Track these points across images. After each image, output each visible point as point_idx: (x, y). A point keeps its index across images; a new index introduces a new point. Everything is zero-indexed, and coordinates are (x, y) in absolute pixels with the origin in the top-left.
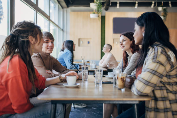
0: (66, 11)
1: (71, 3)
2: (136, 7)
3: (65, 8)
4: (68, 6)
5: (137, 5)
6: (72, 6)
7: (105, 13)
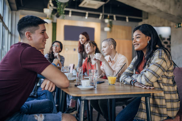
0: (16, 13)
1: (22, 5)
2: (86, 18)
3: (15, 10)
4: (18, 9)
5: (87, 15)
6: (22, 9)
7: (56, 20)
